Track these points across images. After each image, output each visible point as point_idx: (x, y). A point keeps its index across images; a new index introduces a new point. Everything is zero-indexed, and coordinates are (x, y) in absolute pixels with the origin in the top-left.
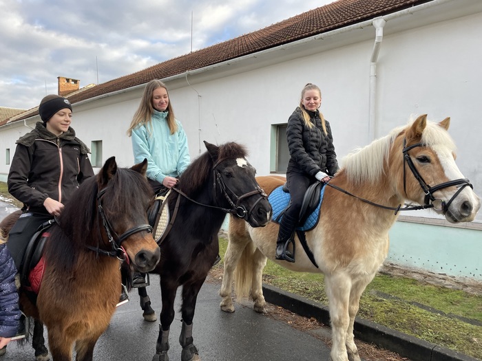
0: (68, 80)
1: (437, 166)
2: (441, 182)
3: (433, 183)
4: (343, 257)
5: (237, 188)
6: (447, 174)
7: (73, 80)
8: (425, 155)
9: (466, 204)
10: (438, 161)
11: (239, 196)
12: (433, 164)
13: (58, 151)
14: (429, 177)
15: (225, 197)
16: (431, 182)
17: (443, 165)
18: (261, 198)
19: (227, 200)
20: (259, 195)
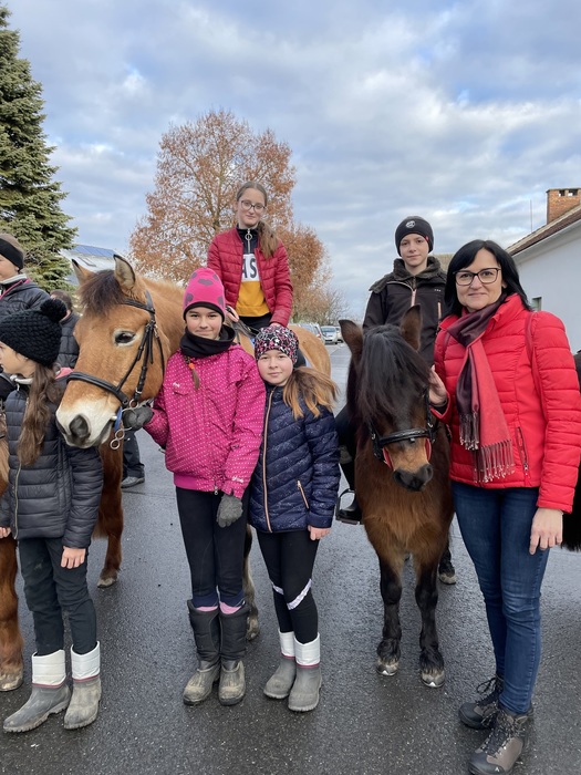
0: (562, 192)
7: (570, 191)
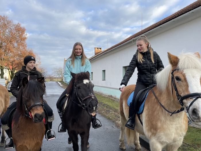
0: (98, 48)
1: (185, 83)
2: (186, 94)
3: (183, 94)
4: (152, 130)
5: (82, 94)
6: (190, 89)
7: (100, 48)
8: (178, 76)
9: (195, 111)
10: (185, 80)
11: (83, 98)
12: (182, 81)
13: (28, 77)
14: (181, 90)
15: (78, 99)
16: (182, 93)
17: (188, 83)
18: (91, 99)
19: (78, 100)
20: (91, 98)
